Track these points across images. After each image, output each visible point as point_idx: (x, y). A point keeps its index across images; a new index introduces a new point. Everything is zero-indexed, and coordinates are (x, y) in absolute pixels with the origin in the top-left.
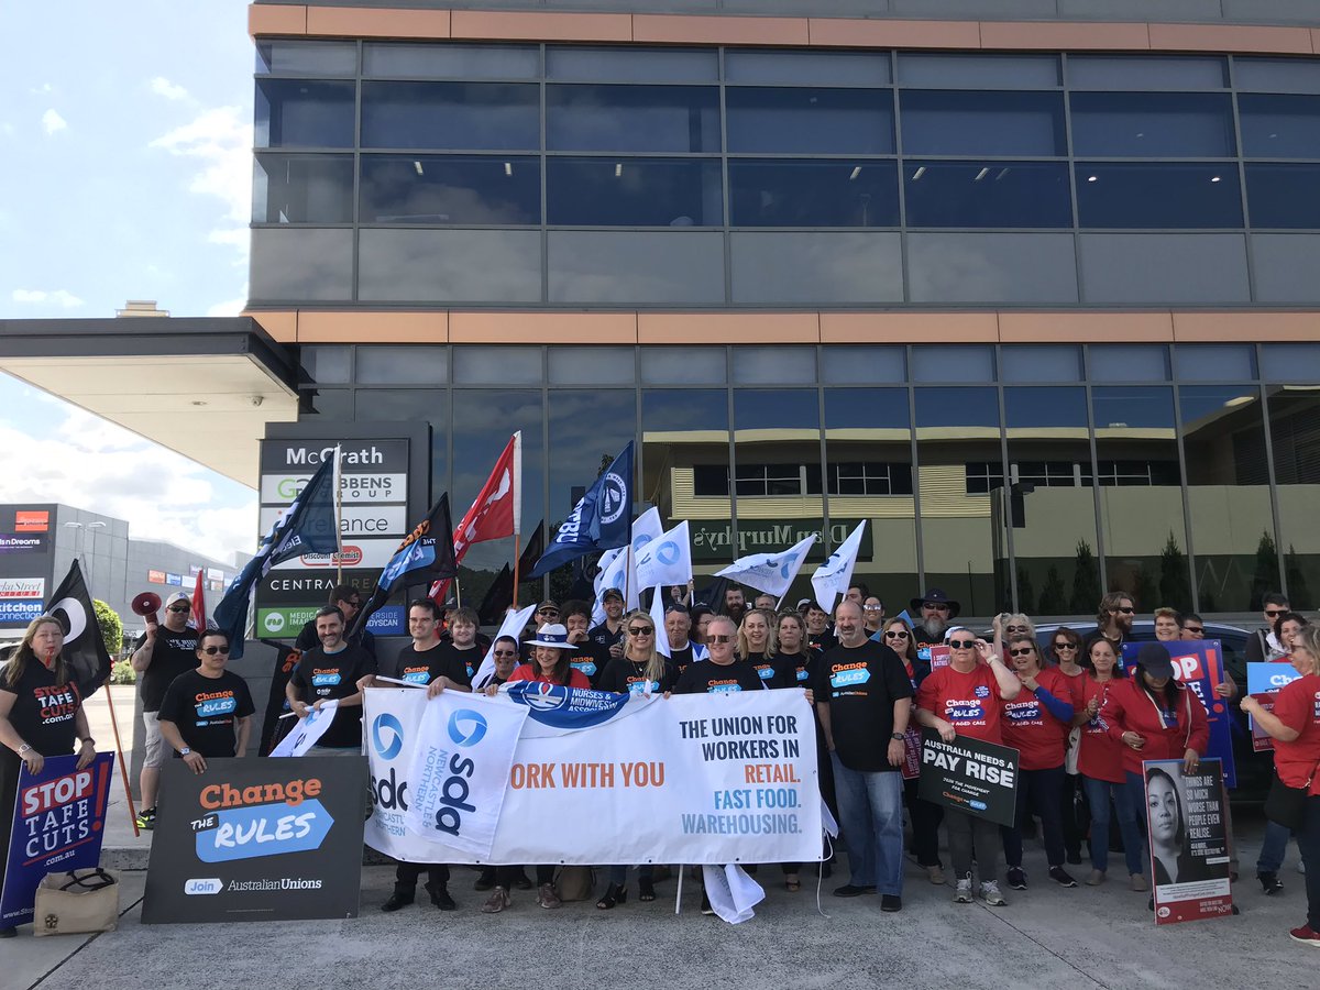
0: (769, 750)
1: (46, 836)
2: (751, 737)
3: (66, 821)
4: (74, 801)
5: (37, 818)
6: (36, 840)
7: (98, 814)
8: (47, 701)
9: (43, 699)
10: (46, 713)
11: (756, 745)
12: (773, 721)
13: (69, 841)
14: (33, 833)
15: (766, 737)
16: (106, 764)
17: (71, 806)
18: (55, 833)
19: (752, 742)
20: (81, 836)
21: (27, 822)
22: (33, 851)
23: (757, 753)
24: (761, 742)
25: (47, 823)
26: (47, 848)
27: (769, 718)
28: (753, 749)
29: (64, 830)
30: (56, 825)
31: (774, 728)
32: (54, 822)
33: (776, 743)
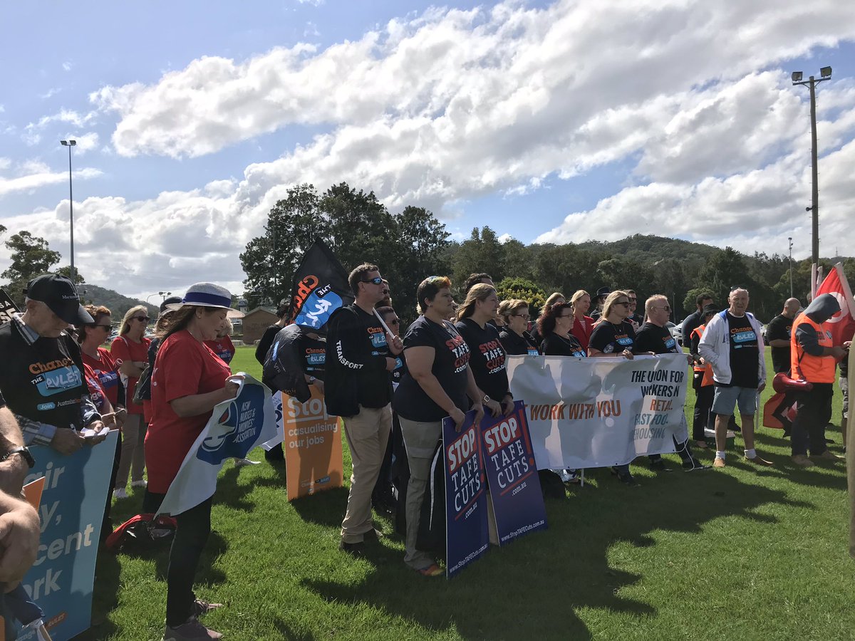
0: (667, 392)
1: (506, 470)
2: (660, 383)
3: (513, 458)
4: (512, 441)
5: (496, 455)
6: (501, 473)
7: (529, 453)
8: (489, 355)
9: (486, 354)
10: (490, 365)
11: (662, 388)
12: (674, 374)
13: (520, 474)
14: (498, 468)
15: (667, 383)
16: (521, 410)
17: (512, 445)
18: (510, 467)
19: (660, 386)
20: (526, 470)
21: (492, 458)
22: (503, 484)
23: (660, 393)
24: (665, 386)
25: (504, 460)
26: (510, 481)
27: (672, 372)
28: (659, 390)
29: (514, 464)
30: (509, 461)
31: (673, 378)
32: (507, 459)
33: (672, 388)
